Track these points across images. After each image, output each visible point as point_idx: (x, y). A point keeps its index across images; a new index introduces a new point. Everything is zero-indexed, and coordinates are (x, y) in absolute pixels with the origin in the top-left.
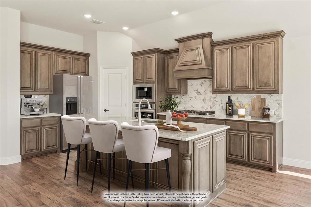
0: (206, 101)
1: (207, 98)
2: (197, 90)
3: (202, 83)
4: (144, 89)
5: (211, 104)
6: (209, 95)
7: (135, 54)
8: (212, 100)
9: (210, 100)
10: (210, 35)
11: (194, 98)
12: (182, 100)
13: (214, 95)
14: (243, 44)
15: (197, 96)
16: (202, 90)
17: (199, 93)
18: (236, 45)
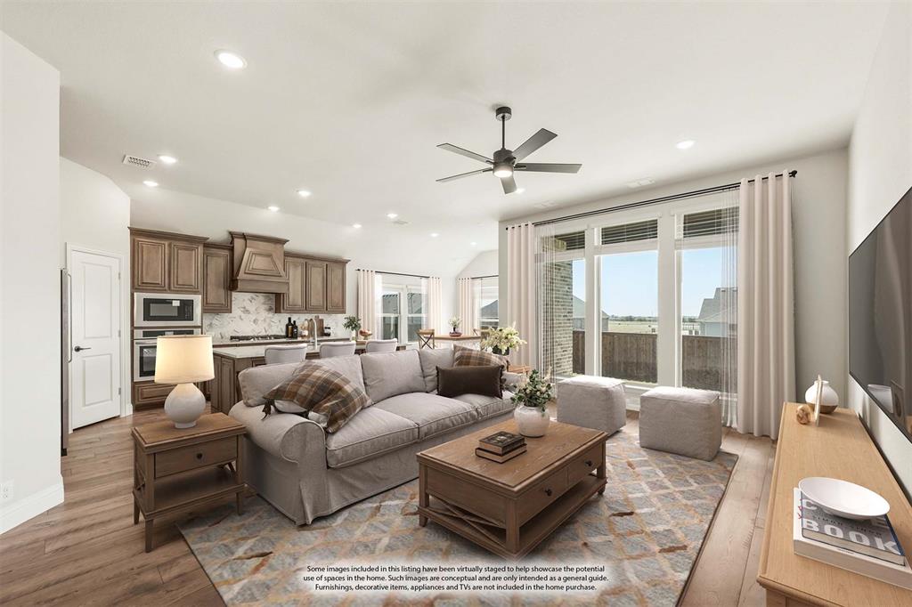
0: (259, 322)
1: (261, 319)
2: (244, 308)
3: (253, 298)
4: (171, 303)
5: (265, 325)
6: (264, 314)
7: (135, 232)
8: (268, 320)
9: (265, 320)
10: (283, 242)
11: (238, 318)
12: (214, 322)
13: (271, 315)
14: (318, 263)
15: (243, 315)
16: (251, 307)
17: (246, 311)
18: (310, 262)
